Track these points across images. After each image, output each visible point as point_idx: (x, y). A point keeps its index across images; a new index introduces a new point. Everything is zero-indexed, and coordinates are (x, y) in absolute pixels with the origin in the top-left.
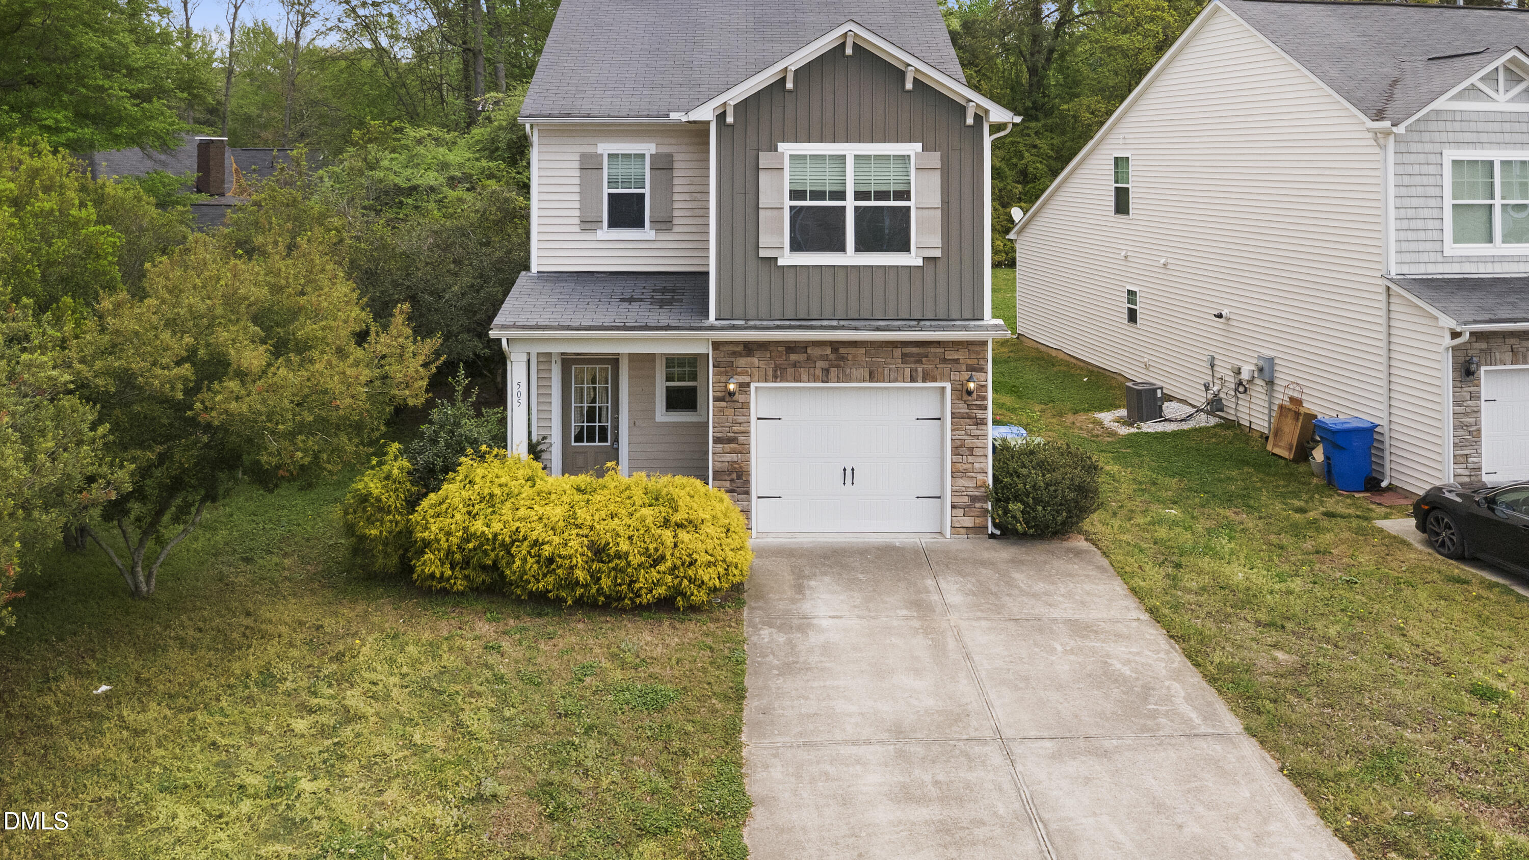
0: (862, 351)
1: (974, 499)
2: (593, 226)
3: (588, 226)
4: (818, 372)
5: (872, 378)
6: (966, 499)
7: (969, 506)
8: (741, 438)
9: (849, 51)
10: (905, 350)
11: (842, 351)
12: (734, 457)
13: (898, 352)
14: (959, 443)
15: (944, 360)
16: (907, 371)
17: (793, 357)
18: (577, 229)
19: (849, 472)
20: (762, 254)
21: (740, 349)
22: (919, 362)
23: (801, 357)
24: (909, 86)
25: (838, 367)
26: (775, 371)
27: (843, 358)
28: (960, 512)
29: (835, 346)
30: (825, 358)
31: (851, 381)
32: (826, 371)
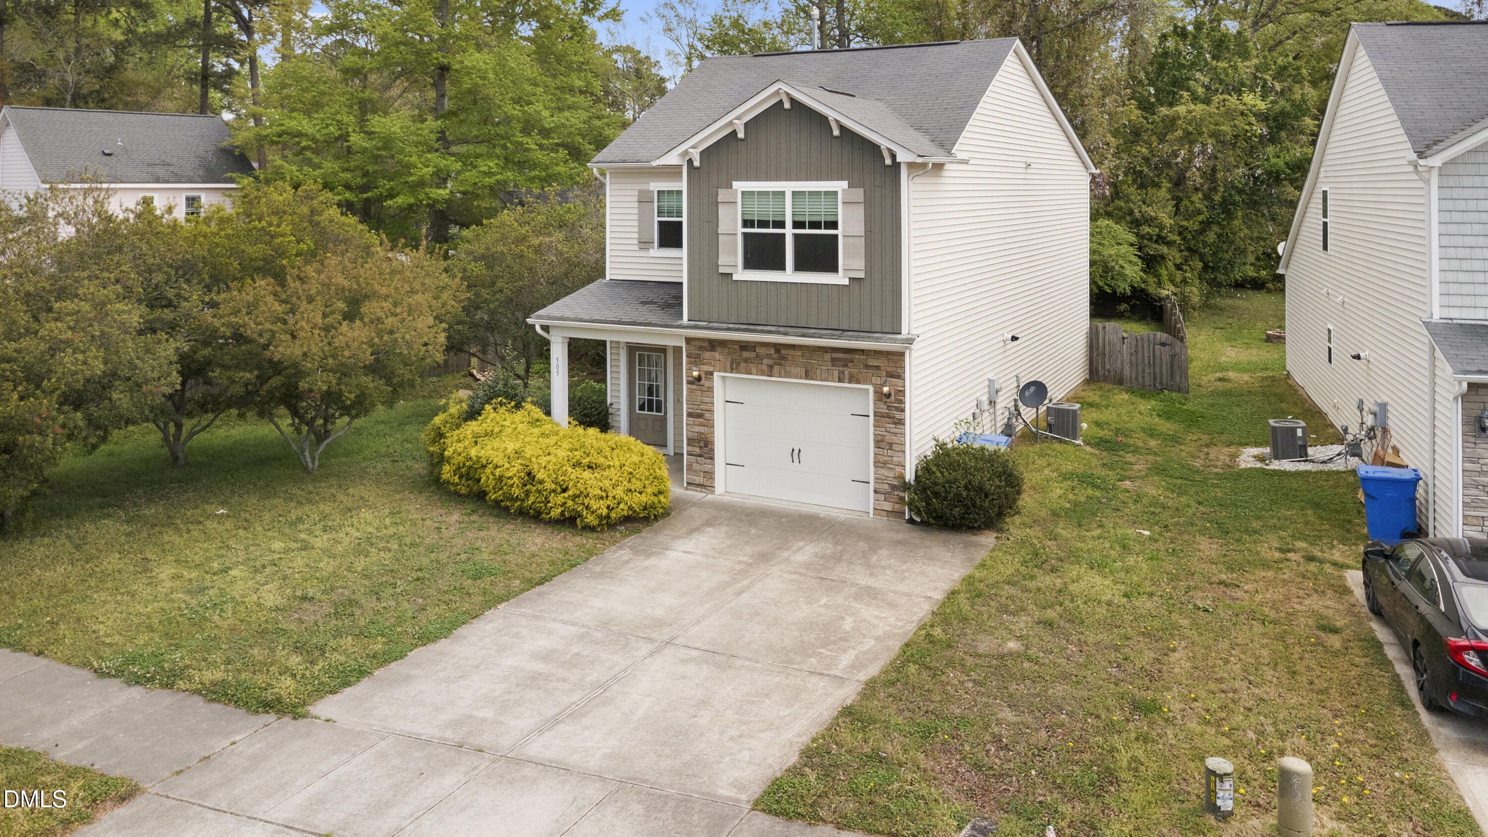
0: (800, 353)
1: (893, 487)
2: (648, 246)
3: (643, 246)
4: (765, 368)
5: (807, 376)
6: (886, 487)
7: (888, 493)
8: (707, 415)
9: (787, 105)
10: (835, 355)
11: (783, 352)
12: (702, 429)
13: (828, 356)
14: (880, 438)
15: (867, 367)
16: (836, 373)
17: (746, 354)
18: (636, 248)
19: (796, 452)
20: (722, 270)
21: (706, 344)
22: (846, 365)
23: (753, 355)
24: (836, 132)
25: (780, 364)
26: (732, 364)
27: (784, 358)
28: (882, 497)
29: (778, 347)
30: (769, 356)
31: (790, 377)
32: (771, 367)
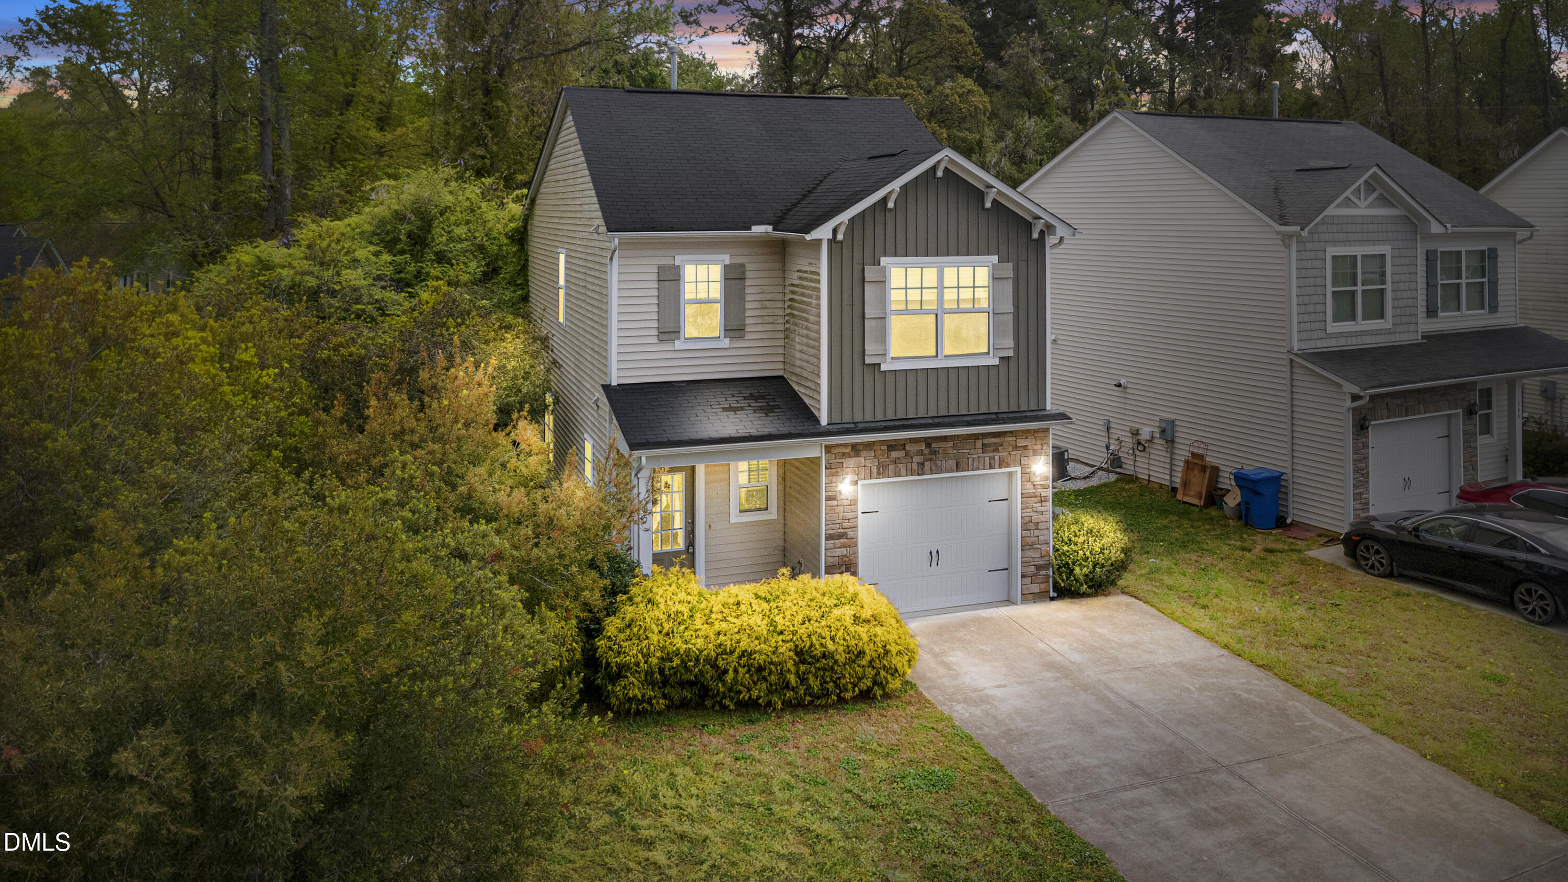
0: (951, 444)
1: (1039, 568)
2: (672, 336)
3: (666, 337)
4: (915, 466)
5: (958, 468)
6: (1033, 569)
7: (1035, 575)
8: (850, 533)
9: (940, 174)
10: (986, 441)
11: (934, 445)
12: (844, 551)
13: (979, 444)
14: (1027, 519)
15: (1016, 447)
16: (987, 460)
17: (894, 454)
18: (655, 340)
19: (934, 554)
20: (868, 361)
21: (848, 450)
22: (997, 450)
23: (901, 454)
24: (988, 205)
25: (931, 460)
26: (878, 469)
27: (935, 452)
28: (1028, 580)
29: (928, 441)
30: (921, 453)
31: (941, 472)
32: (922, 465)
